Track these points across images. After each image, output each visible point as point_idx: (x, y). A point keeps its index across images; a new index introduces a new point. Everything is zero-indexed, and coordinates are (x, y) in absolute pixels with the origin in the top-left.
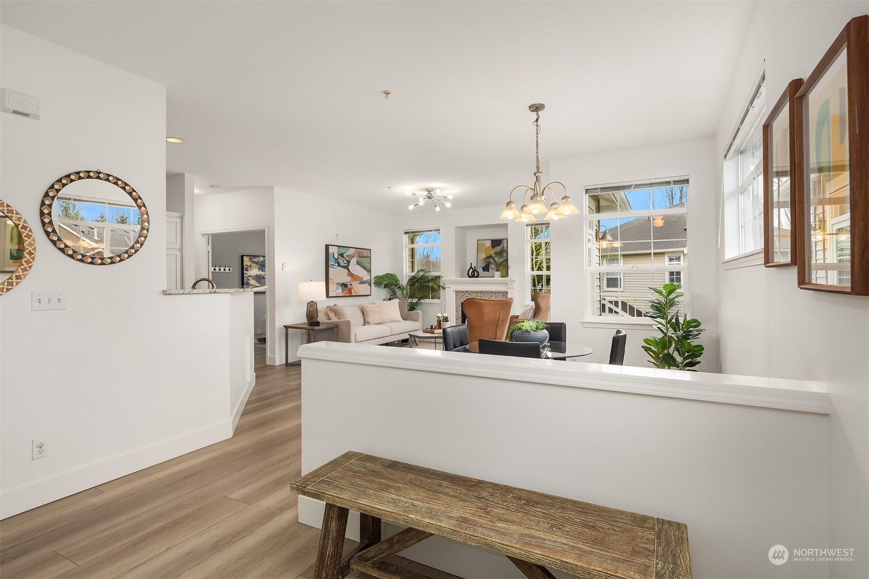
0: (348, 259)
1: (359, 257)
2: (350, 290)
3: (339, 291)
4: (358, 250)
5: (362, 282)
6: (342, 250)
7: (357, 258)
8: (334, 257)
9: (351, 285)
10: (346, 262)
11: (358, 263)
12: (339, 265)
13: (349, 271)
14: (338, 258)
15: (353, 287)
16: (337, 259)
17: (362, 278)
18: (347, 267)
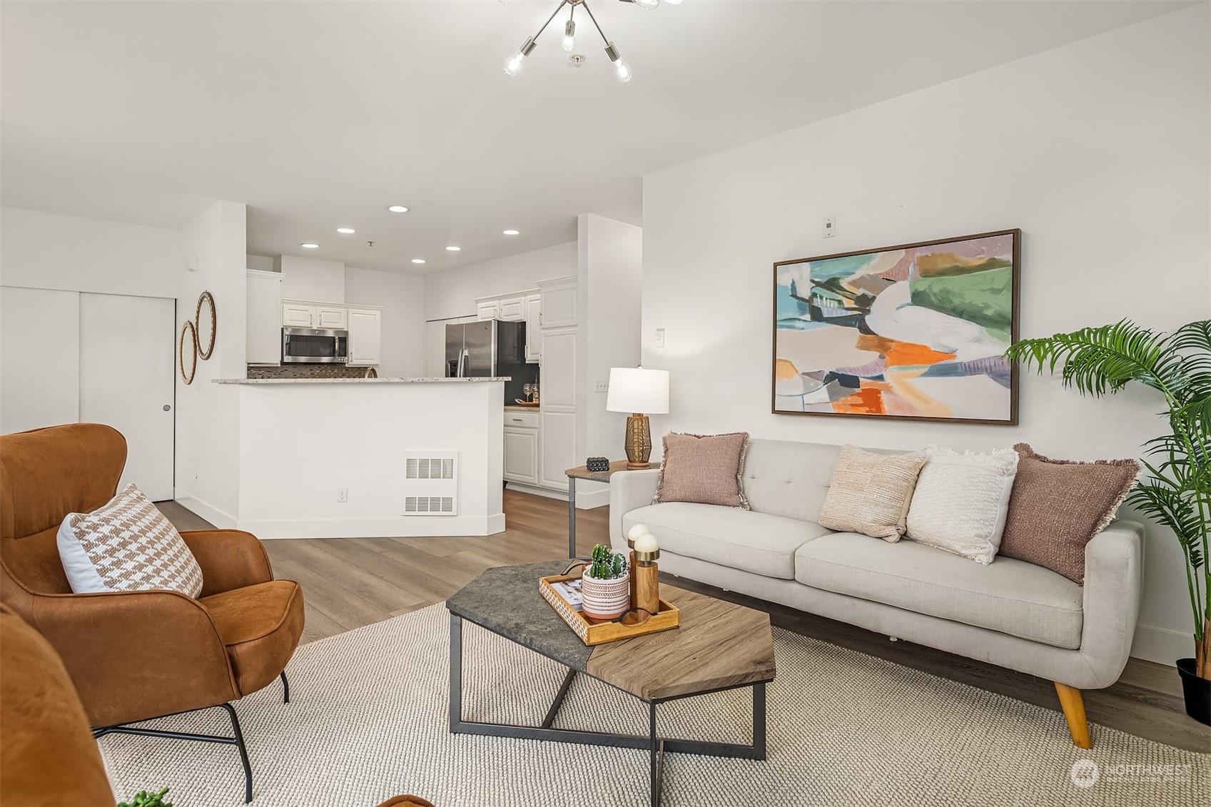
0: (860, 292)
1: (926, 274)
2: (872, 398)
3: (820, 397)
4: (920, 252)
5: (945, 368)
6: (832, 269)
7: (913, 283)
8: (794, 296)
9: (881, 378)
10: (849, 303)
11: (918, 299)
12: (817, 315)
13: (865, 330)
14: (814, 295)
15: (888, 389)
16: (810, 301)
17: (952, 354)
18: (857, 320)
